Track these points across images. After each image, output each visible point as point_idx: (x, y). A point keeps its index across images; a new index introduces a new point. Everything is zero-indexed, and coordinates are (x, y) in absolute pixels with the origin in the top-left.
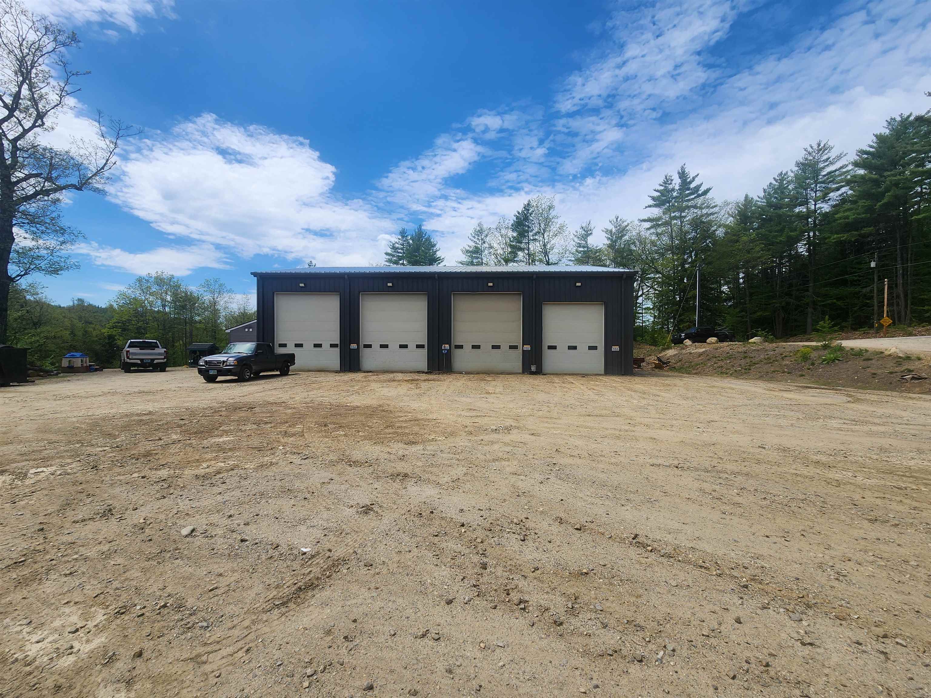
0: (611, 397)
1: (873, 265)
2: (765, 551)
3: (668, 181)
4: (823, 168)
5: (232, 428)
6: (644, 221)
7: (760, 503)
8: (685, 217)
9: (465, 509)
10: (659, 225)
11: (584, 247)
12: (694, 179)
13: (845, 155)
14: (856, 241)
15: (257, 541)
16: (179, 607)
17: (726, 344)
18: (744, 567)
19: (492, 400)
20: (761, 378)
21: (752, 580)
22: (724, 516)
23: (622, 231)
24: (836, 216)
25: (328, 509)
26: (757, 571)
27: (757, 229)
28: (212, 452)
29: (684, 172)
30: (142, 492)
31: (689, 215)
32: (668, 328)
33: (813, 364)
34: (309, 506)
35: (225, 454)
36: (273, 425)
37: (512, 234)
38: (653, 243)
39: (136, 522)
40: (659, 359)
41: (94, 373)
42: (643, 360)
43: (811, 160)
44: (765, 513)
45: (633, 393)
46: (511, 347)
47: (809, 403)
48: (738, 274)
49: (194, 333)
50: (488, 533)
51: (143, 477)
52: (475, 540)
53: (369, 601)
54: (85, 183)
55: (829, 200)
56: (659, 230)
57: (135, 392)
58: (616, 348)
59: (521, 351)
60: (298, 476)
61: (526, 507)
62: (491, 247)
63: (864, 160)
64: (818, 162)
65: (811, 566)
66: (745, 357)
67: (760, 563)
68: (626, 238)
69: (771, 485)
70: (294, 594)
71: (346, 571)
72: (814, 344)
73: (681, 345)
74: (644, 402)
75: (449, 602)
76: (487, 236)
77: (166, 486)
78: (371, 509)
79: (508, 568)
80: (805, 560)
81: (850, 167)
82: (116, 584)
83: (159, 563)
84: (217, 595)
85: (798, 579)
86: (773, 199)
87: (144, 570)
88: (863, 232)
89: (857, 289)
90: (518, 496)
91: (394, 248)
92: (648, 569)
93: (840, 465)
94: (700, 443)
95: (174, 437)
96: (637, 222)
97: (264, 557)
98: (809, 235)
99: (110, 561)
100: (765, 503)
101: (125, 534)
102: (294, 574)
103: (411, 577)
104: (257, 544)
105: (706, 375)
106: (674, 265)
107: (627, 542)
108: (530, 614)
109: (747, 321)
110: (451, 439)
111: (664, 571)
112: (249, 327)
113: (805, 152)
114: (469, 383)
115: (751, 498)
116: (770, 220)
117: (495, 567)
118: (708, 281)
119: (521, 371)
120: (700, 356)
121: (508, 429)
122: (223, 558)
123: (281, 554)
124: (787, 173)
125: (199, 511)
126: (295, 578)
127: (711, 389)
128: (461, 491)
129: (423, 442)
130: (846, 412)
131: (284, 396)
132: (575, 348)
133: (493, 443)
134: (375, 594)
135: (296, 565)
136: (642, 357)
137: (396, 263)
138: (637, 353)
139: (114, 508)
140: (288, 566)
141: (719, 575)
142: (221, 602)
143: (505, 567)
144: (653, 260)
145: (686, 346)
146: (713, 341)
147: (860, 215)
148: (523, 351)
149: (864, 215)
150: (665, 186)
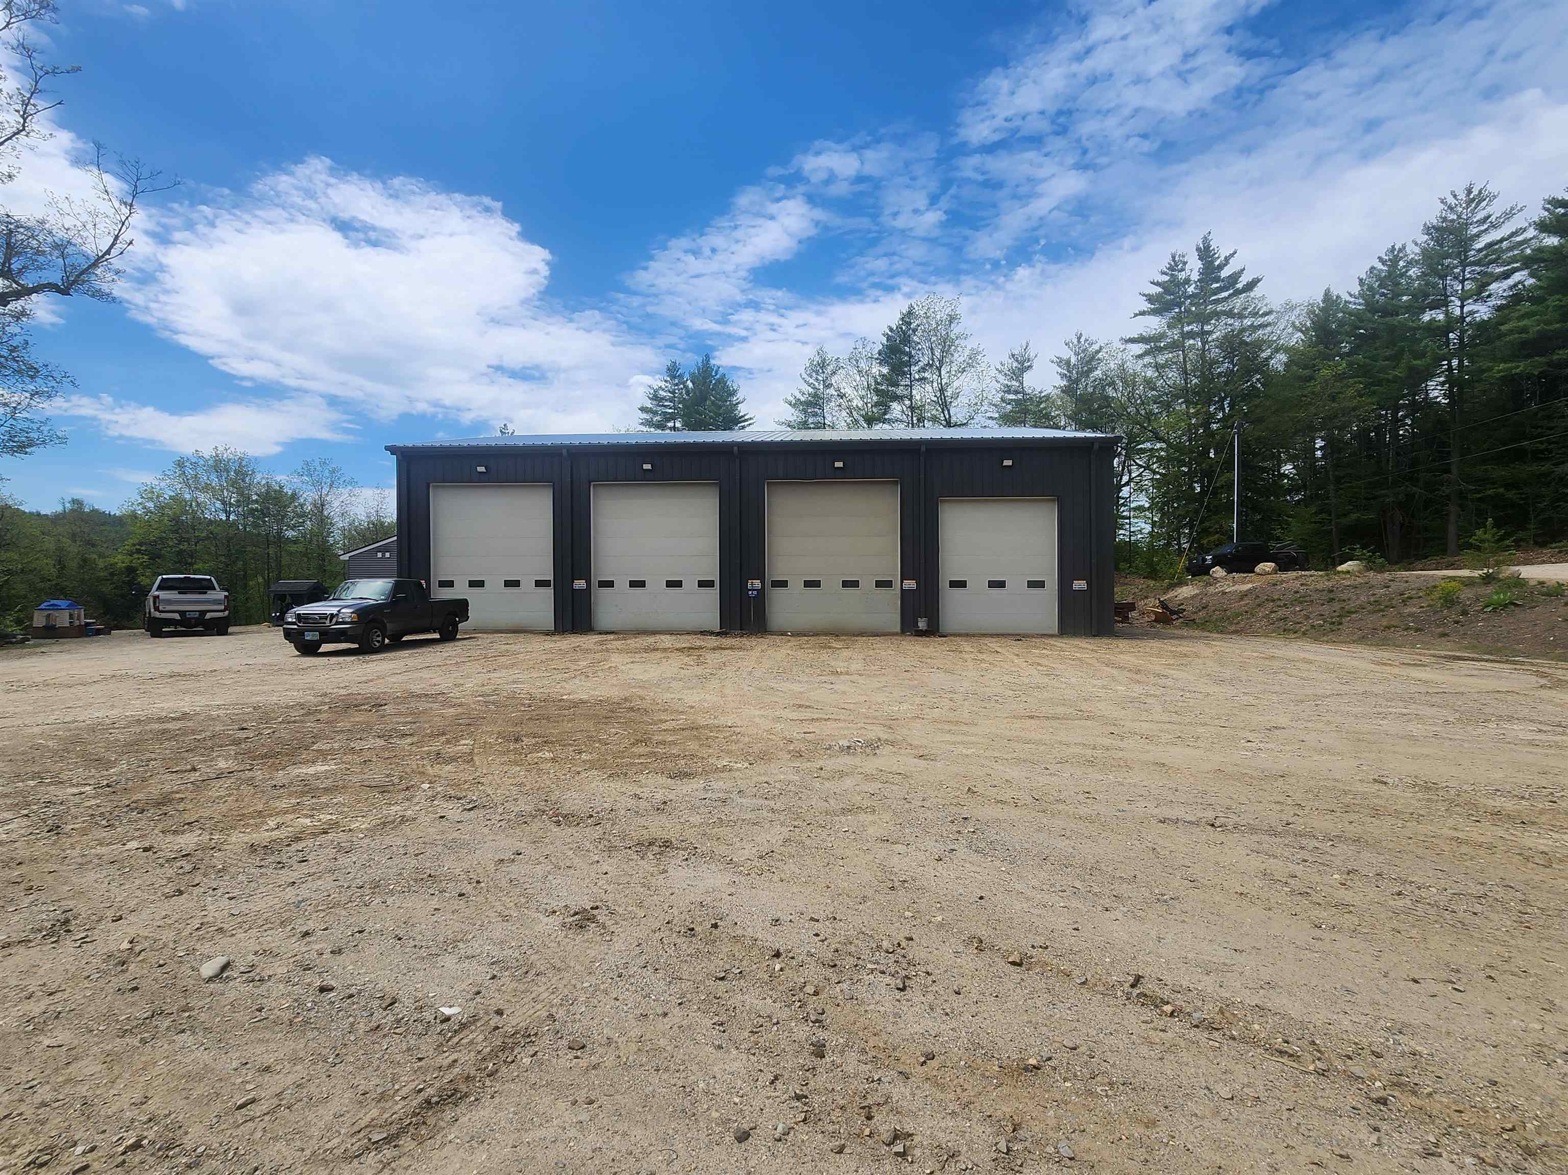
0: (1073, 680)
2: (1415, 1017)
3: (1176, 264)
4: (1478, 235)
5: (336, 746)
6: (1132, 341)
7: (1392, 903)
8: (1210, 333)
9: (785, 918)
10: (1160, 350)
11: (1016, 392)
12: (1227, 260)
13: (1521, 210)
14: (1542, 374)
15: (353, 990)
16: (168, 1149)
17: (1292, 574)
18: (1373, 1053)
19: (842, 688)
20: (1362, 640)
21: (1394, 1084)
22: (1318, 933)
23: (1089, 361)
24: (1502, 328)
25: (506, 918)
26: (1402, 1063)
27: (1348, 354)
28: (290, 795)
29: (1209, 246)
30: (137, 882)
31: (1218, 330)
32: (1179, 544)
33: (1464, 613)
34: (468, 911)
35: (314, 801)
36: (415, 739)
37: (879, 370)
38: (1149, 384)
39: (113, 947)
40: (1163, 605)
41: (95, 638)
42: (1132, 607)
43: (1453, 221)
44: (1402, 927)
45: (1115, 672)
46: (879, 584)
47: (1461, 690)
48: (1313, 440)
49: (285, 560)
50: (829, 972)
51: (146, 850)
52: (801, 989)
53: (572, 1133)
54: (74, 282)
55: (1489, 296)
56: (1161, 359)
57: (162, 676)
58: (1080, 585)
59: (898, 592)
60: (452, 846)
61: (908, 914)
62: (842, 396)
63: (1559, 218)
64: (1467, 224)
65: (1518, 1051)
66: (1332, 600)
67: (1408, 1043)
68: (1098, 373)
69: (1408, 863)
70: (415, 1114)
71: (527, 1061)
72: (1465, 573)
73: (1206, 578)
74: (1138, 689)
75: (743, 1137)
76: (834, 373)
77: (188, 867)
78: (593, 919)
79: (872, 1054)
80: (1503, 1037)
81: (1531, 233)
82: (44, 1093)
83: (144, 1041)
84: (252, 1119)
85: (1495, 1083)
86: (1377, 297)
87: (110, 1059)
88: (1555, 357)
89: (1546, 468)
90: (892, 888)
91: (656, 397)
92: (1167, 1056)
93: (1544, 819)
94: (1255, 774)
95: (222, 764)
96: (1117, 344)
97: (362, 1027)
98: (1449, 364)
99: (41, 1038)
100: (1400, 903)
101: (86, 974)
102: (420, 1068)
103: (665, 1076)
104: (351, 996)
105: (1255, 634)
106: (1190, 425)
107: (1119, 994)
108: (916, 1166)
109: (1331, 532)
110: (760, 768)
111: (1203, 1062)
112: (383, 549)
113: (1442, 206)
114: (800, 653)
115: (1372, 893)
116: (1372, 337)
117: (842, 1052)
118: (1255, 455)
119: (898, 629)
120: (1242, 599)
121: (872, 747)
122: (277, 1029)
123: (398, 1021)
124: (1404, 247)
125: (245, 922)
126: (422, 1077)
127: (1267, 662)
128: (776, 878)
129: (705, 772)
130: (1541, 707)
131: (443, 681)
132: (1001, 584)
133: (842, 774)
134: (584, 1117)
135: (427, 1046)
136: (1130, 600)
137: (661, 426)
138: (1122, 593)
139: (75, 918)
140: (409, 1049)
141: (1322, 1073)
142: (259, 1134)
143: (863, 1051)
144: (1149, 416)
145: (1216, 579)
146: (1267, 569)
147: (1551, 324)
148: (903, 591)
149: (1558, 325)
150: (1172, 275)
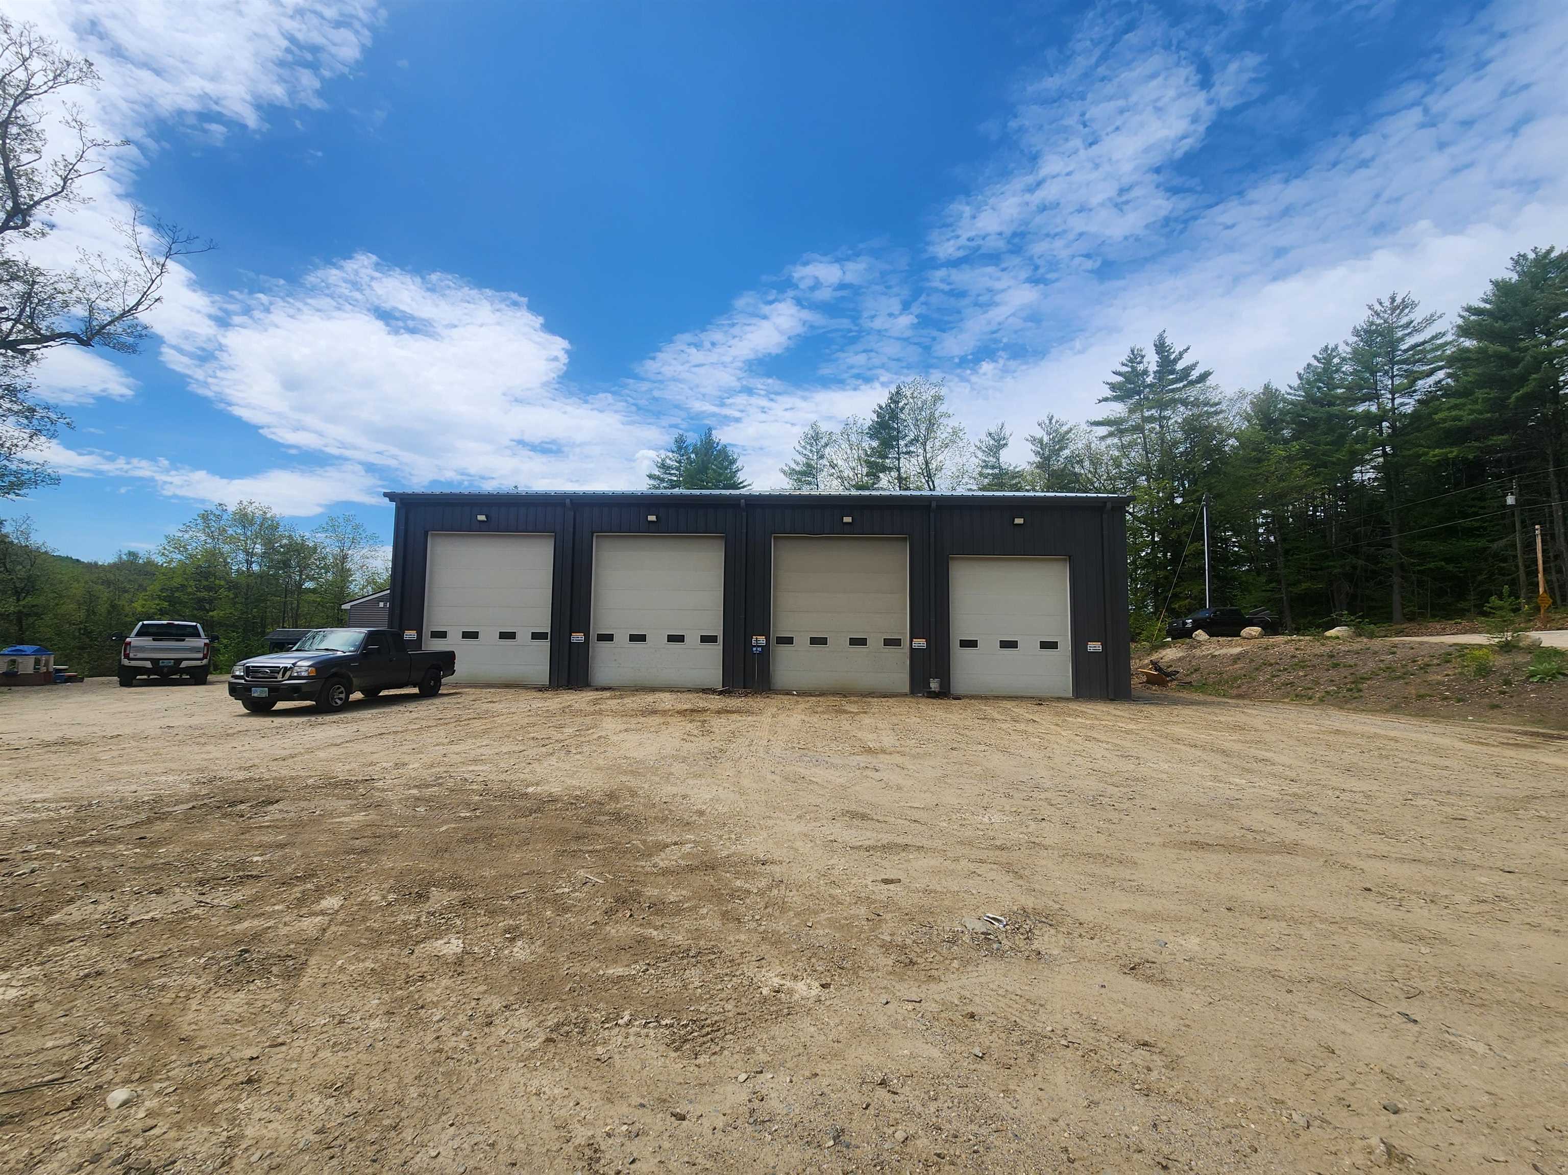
1: (1510, 500)
3: (1135, 357)
4: (1402, 339)
6: (1098, 423)
8: (1169, 418)
10: (1123, 432)
11: (993, 467)
12: (1181, 354)
13: (1441, 317)
14: (1476, 458)
17: (1280, 639)
23: (1060, 440)
24: (1436, 417)
29: (1164, 343)
31: (1177, 416)
33: (1507, 683)
37: (869, 443)
38: (1115, 462)
40: (1155, 666)
41: (65, 686)
43: (1379, 325)
46: (888, 642)
55: (1415, 391)
56: (1127, 439)
58: (1094, 646)
59: (907, 650)
62: (833, 466)
63: (1473, 324)
64: (1392, 328)
66: (1336, 665)
68: (1066, 452)
73: (1188, 640)
76: (826, 445)
81: (1450, 336)
86: (1315, 389)
88: (1488, 443)
89: (1482, 543)
91: (664, 466)
96: (1084, 426)
98: (1384, 451)
105: (1263, 699)
109: (1285, 599)
112: (386, 599)
113: (1370, 312)
116: (1313, 424)
118: (1216, 527)
119: (907, 689)
120: (1235, 662)
124: (1336, 347)
132: (1013, 645)
145: (1199, 642)
146: (1254, 633)
147: (1482, 414)
148: (912, 650)
149: (1489, 415)
150: (1132, 367)
